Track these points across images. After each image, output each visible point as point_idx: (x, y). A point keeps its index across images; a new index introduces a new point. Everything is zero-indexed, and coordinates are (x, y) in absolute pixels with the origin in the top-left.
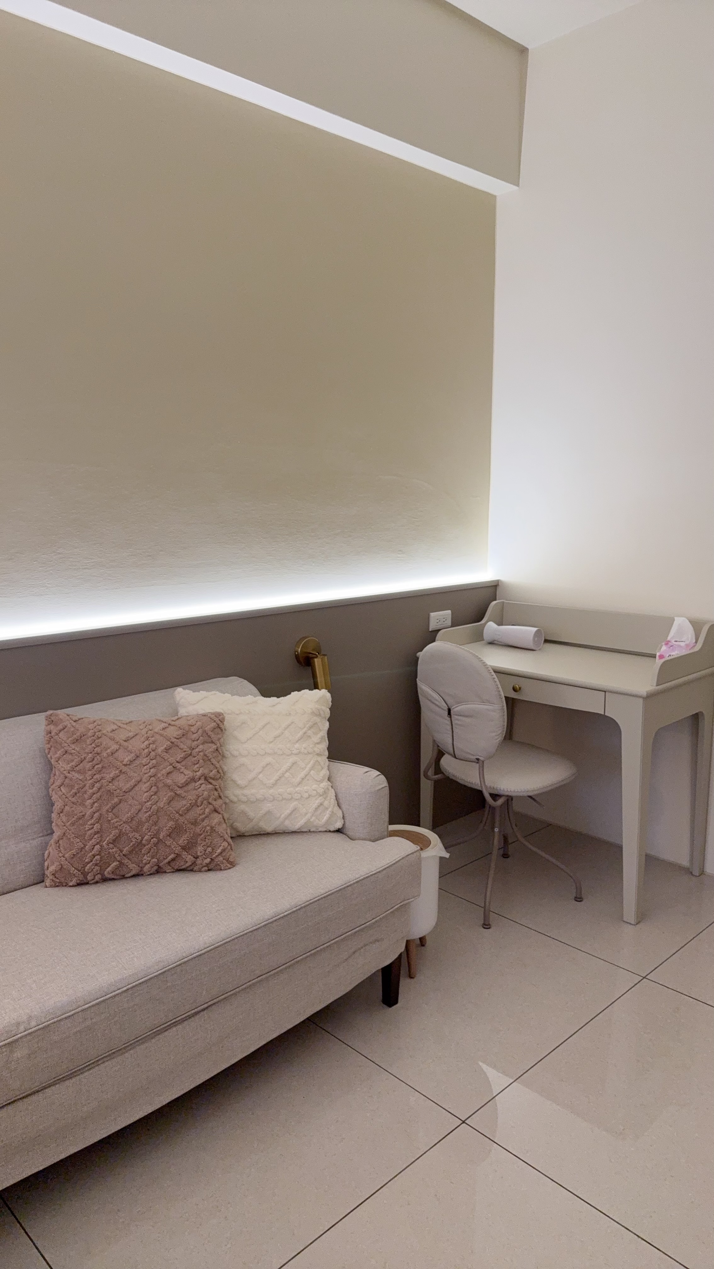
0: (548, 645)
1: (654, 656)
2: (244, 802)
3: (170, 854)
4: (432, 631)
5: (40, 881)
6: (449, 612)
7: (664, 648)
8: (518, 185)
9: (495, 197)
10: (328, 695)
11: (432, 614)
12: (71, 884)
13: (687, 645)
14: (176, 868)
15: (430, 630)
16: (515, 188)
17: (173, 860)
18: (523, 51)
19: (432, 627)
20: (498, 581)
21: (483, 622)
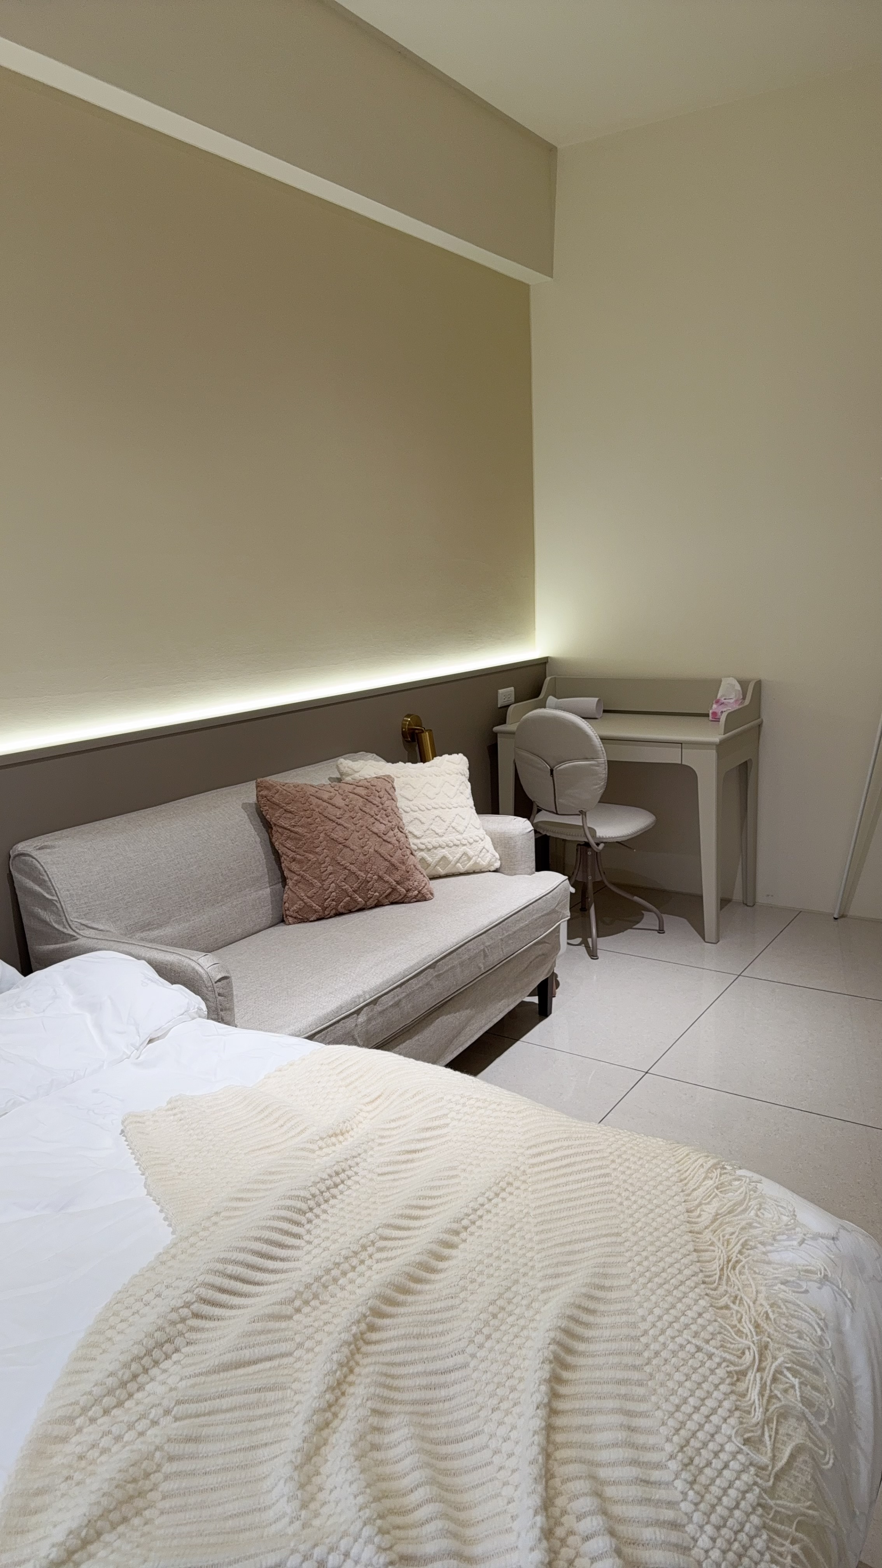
0: (605, 714)
1: (707, 715)
2: (422, 850)
3: (388, 889)
4: (501, 708)
5: (282, 921)
6: (512, 688)
7: (715, 706)
8: (552, 277)
9: (528, 286)
10: (465, 759)
11: (500, 691)
12: (312, 919)
13: (736, 701)
14: (391, 900)
15: (499, 706)
16: (549, 279)
17: (390, 894)
18: (551, 150)
19: (500, 704)
20: (547, 658)
21: (541, 696)
